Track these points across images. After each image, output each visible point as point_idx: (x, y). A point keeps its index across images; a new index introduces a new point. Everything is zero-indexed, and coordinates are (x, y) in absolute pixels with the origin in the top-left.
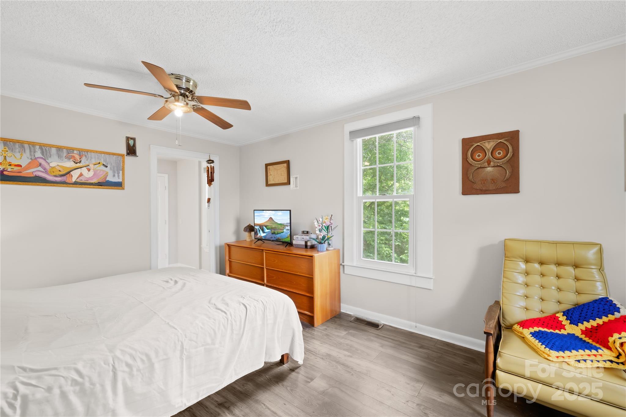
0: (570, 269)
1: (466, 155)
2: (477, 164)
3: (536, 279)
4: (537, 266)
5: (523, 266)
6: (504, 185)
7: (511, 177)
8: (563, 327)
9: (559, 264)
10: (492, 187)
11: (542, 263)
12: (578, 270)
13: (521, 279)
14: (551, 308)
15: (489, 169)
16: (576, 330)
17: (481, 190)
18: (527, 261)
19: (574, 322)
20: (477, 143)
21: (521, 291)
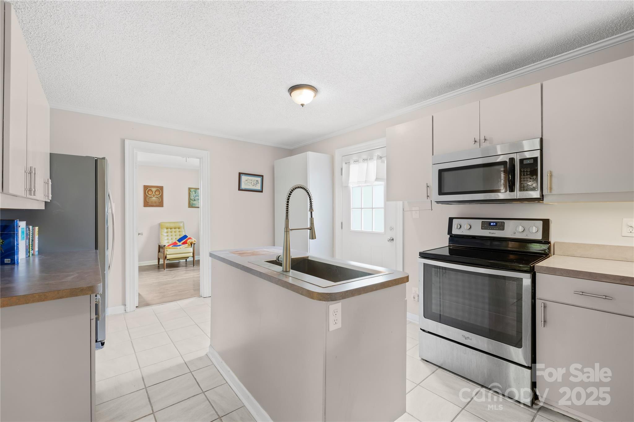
0: (177, 229)
1: (146, 192)
2: (150, 196)
3: (170, 234)
4: (169, 230)
5: (166, 230)
6: (159, 204)
7: (161, 201)
8: (177, 244)
9: (175, 228)
10: (155, 205)
11: (171, 229)
12: (180, 229)
13: (165, 234)
14: (174, 241)
15: (154, 198)
16: (180, 244)
17: (151, 206)
18: (167, 229)
19: (180, 242)
20: (150, 188)
21: (166, 238)
